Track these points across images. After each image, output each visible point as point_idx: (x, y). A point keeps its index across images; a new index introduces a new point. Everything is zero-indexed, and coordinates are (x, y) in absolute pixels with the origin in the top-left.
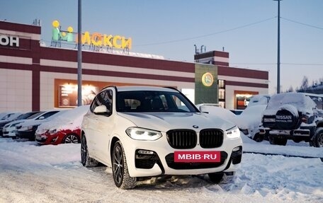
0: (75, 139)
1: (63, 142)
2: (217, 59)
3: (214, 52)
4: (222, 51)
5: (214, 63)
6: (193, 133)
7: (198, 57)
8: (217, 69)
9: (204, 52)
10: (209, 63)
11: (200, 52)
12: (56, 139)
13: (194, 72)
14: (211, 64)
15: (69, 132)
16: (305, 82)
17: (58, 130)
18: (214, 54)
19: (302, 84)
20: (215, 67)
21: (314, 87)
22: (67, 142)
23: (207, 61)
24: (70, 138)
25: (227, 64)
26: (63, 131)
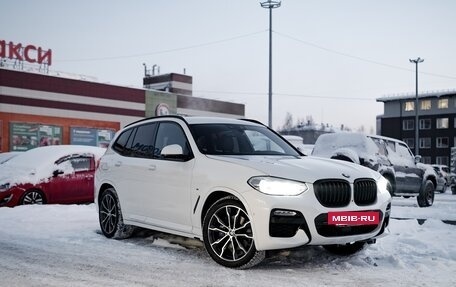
0: (38, 198)
1: (20, 202)
2: (176, 84)
3: (172, 74)
4: (182, 73)
5: (171, 90)
6: (346, 183)
7: (148, 81)
8: (175, 99)
9: (156, 74)
10: (164, 90)
11: (151, 73)
12: (10, 199)
13: (144, 102)
14: (167, 91)
15: (29, 187)
16: (289, 121)
17: (12, 185)
18: (172, 77)
19: (284, 123)
20: (174, 97)
21: (299, 127)
22: (27, 203)
23: (163, 88)
24: (31, 196)
25: (190, 92)
26: (21, 185)
